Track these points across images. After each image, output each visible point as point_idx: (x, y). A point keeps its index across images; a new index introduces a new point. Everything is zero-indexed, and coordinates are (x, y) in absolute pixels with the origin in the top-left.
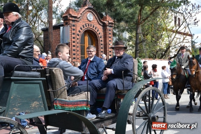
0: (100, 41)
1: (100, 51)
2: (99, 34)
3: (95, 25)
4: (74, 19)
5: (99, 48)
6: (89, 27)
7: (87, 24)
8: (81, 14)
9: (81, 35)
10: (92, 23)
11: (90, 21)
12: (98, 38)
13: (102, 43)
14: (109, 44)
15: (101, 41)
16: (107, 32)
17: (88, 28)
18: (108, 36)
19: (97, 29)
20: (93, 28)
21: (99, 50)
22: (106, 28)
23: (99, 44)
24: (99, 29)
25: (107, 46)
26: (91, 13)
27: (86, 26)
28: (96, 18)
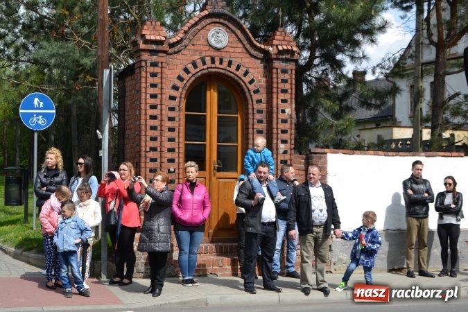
0: (255, 103)
1: (253, 129)
2: (252, 81)
3: (234, 60)
4: (154, 47)
5: (251, 120)
6: (213, 66)
7: (208, 59)
8: (186, 32)
9: (187, 88)
10: (224, 54)
11: (218, 50)
12: (248, 94)
13: (263, 106)
14: (280, 112)
15: (259, 101)
16: (275, 76)
17: (211, 68)
18: (277, 88)
19: (242, 70)
20: (228, 68)
21: (250, 126)
22: (272, 65)
23: (250, 111)
24: (250, 70)
25: (275, 115)
26: (222, 29)
27: (204, 63)
28: (240, 40)
